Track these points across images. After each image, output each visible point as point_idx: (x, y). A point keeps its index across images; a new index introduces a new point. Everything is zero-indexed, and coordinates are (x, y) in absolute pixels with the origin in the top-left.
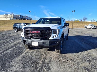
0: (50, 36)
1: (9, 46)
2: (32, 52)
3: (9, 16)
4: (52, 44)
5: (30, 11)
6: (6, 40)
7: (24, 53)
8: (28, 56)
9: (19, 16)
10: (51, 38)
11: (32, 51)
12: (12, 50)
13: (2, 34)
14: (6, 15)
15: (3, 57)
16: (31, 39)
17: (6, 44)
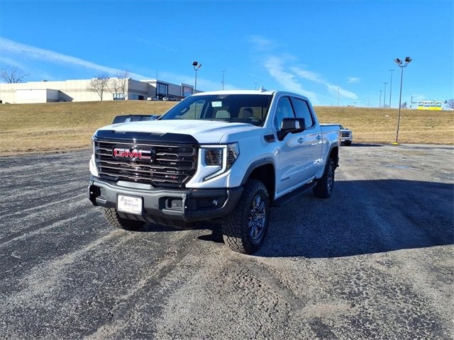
0: (192, 173)
1: (56, 212)
2: (128, 242)
3: (110, 83)
4: (199, 208)
5: (195, 64)
6: (61, 186)
7: (99, 241)
8: (107, 254)
9: (155, 85)
10: (194, 183)
11: (132, 235)
12: (57, 229)
13: (65, 161)
14: (101, 81)
15: (10, 253)
16: (120, 183)
17: (52, 203)
